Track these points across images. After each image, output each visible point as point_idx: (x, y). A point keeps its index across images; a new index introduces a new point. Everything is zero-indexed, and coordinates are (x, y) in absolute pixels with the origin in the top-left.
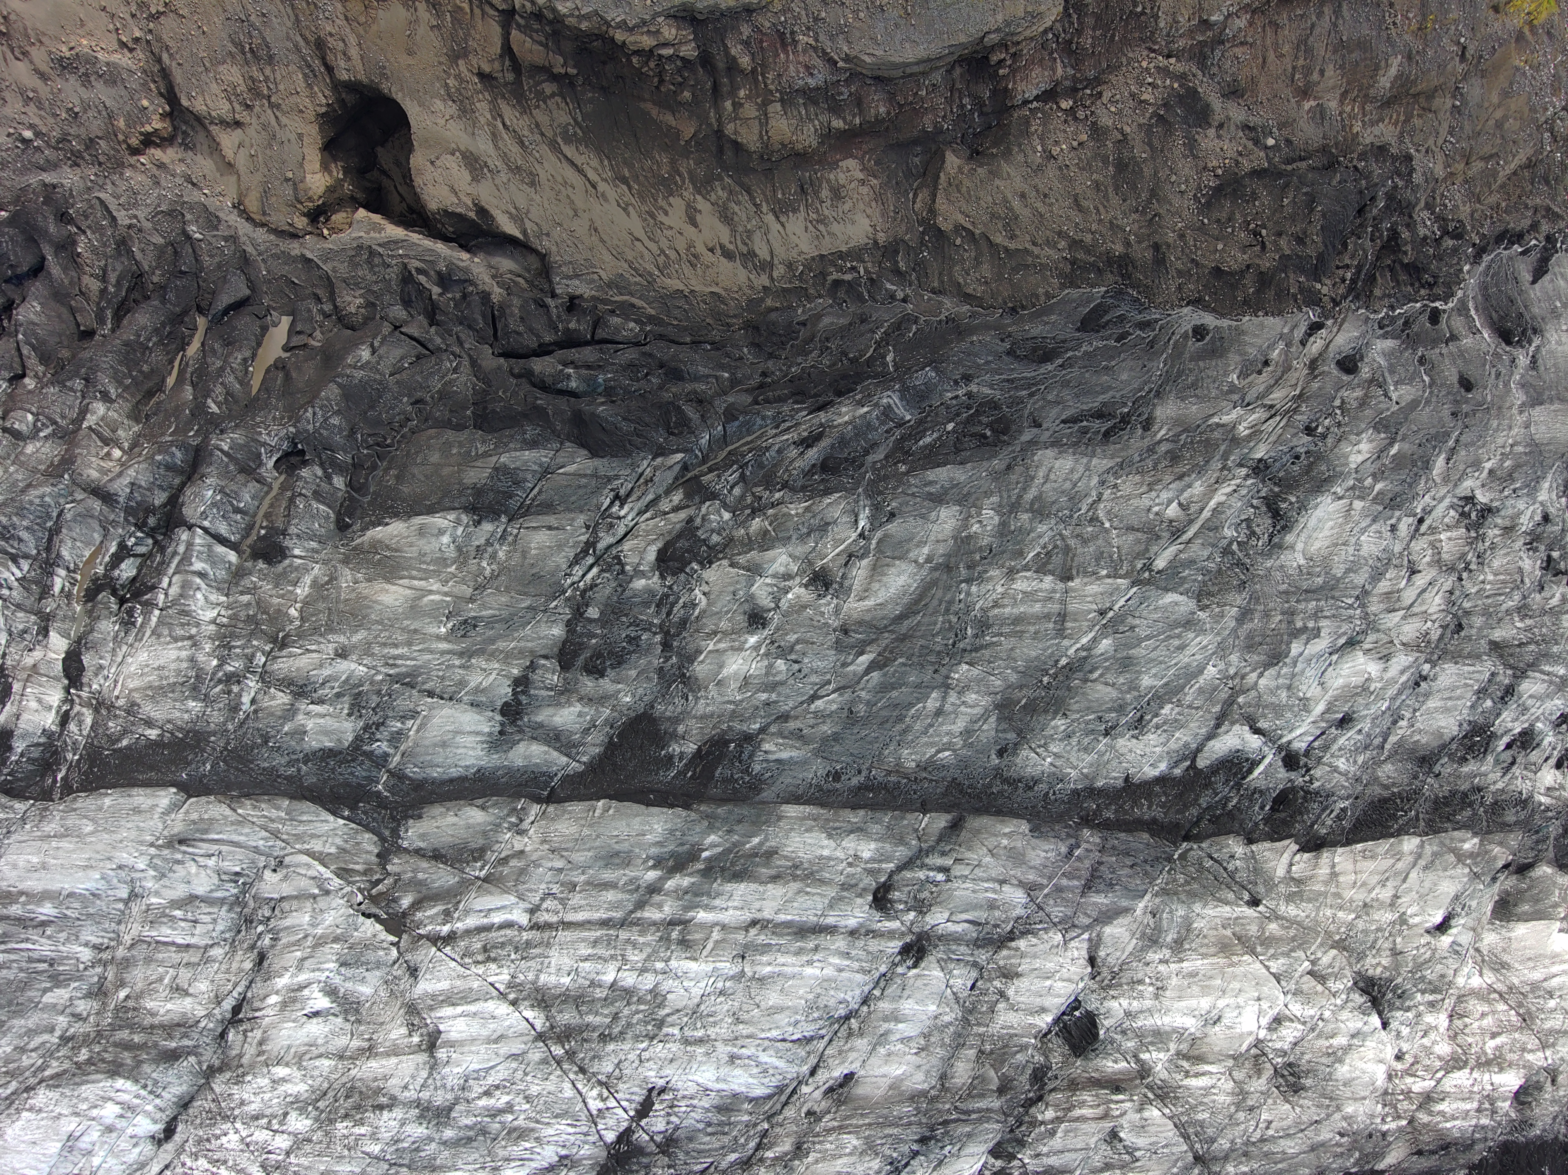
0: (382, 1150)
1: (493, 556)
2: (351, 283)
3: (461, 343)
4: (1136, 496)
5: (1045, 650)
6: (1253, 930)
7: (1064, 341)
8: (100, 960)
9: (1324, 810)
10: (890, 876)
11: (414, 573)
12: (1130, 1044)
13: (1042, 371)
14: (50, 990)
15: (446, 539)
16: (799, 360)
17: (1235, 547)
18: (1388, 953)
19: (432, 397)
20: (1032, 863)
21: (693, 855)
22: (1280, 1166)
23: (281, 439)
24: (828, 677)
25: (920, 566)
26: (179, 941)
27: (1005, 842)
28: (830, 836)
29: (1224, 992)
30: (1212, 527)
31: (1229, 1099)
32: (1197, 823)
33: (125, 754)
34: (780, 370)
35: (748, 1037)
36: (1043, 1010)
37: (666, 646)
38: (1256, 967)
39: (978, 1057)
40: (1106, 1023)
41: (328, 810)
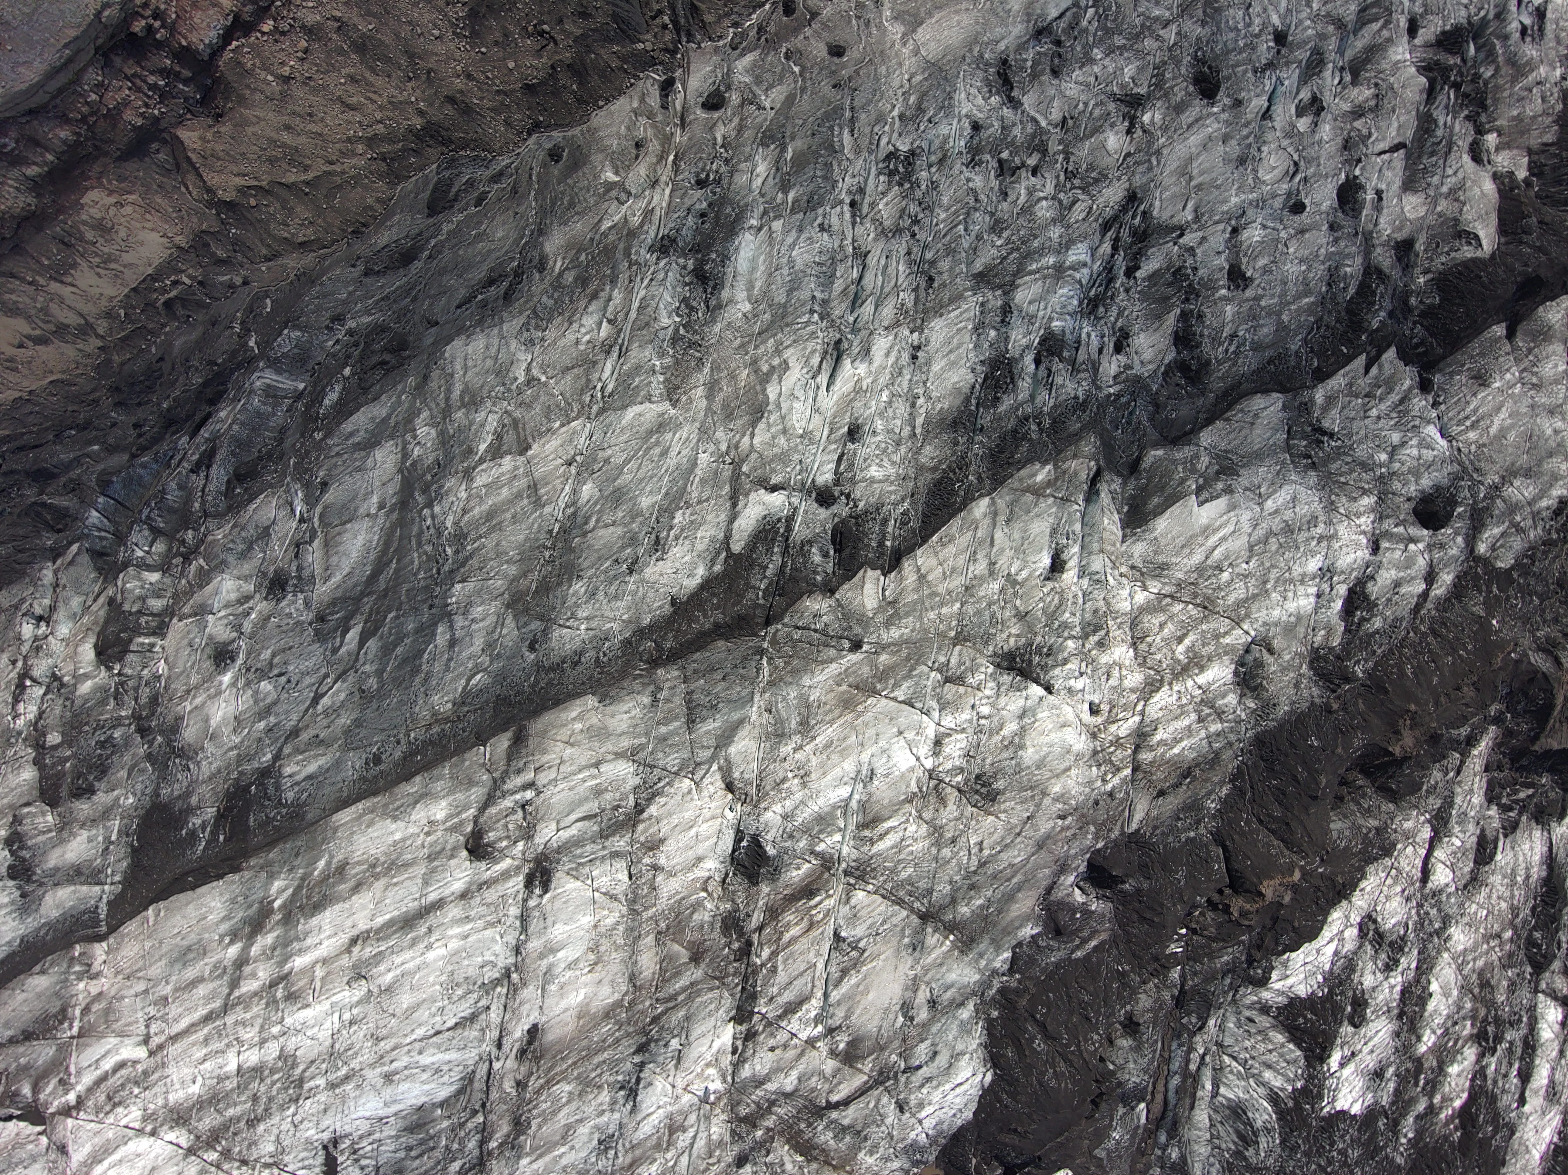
4: (561, 338)
5: (531, 528)
6: (866, 671)
7: (420, 234)
9: (884, 524)
10: (476, 822)
12: (802, 844)
13: (412, 272)
17: (681, 331)
18: (1015, 620)
20: (620, 731)
21: (266, 910)
22: (1015, 880)
24: (323, 671)
25: (375, 517)
27: (578, 726)
28: (395, 818)
29: (863, 745)
30: (642, 323)
34: (153, 412)
35: (393, 1050)
36: (699, 860)
37: (143, 731)
38: (884, 704)
39: (657, 940)
40: (769, 837)
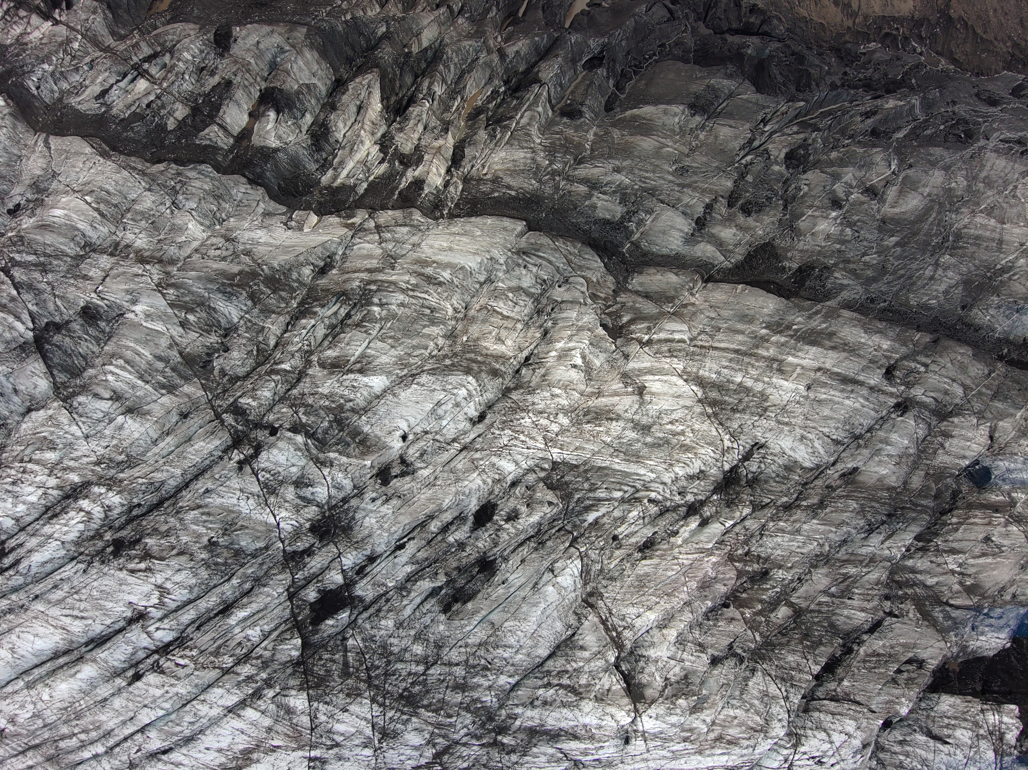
0: (611, 441)
1: (698, 137)
3: (687, 18)
5: (990, 257)
8: (456, 317)
10: (896, 362)
11: (660, 134)
12: (1006, 487)
13: (990, 110)
14: (428, 326)
15: (676, 120)
16: (863, 71)
19: (670, 45)
20: (970, 374)
21: (788, 326)
23: (598, 45)
24: (873, 244)
25: (925, 197)
26: (505, 313)
27: (959, 358)
28: (866, 332)
33: (497, 201)
34: (853, 74)
35: (811, 426)
36: (964, 457)
37: (784, 207)
39: (925, 476)
40: (996, 472)
41: (599, 256)
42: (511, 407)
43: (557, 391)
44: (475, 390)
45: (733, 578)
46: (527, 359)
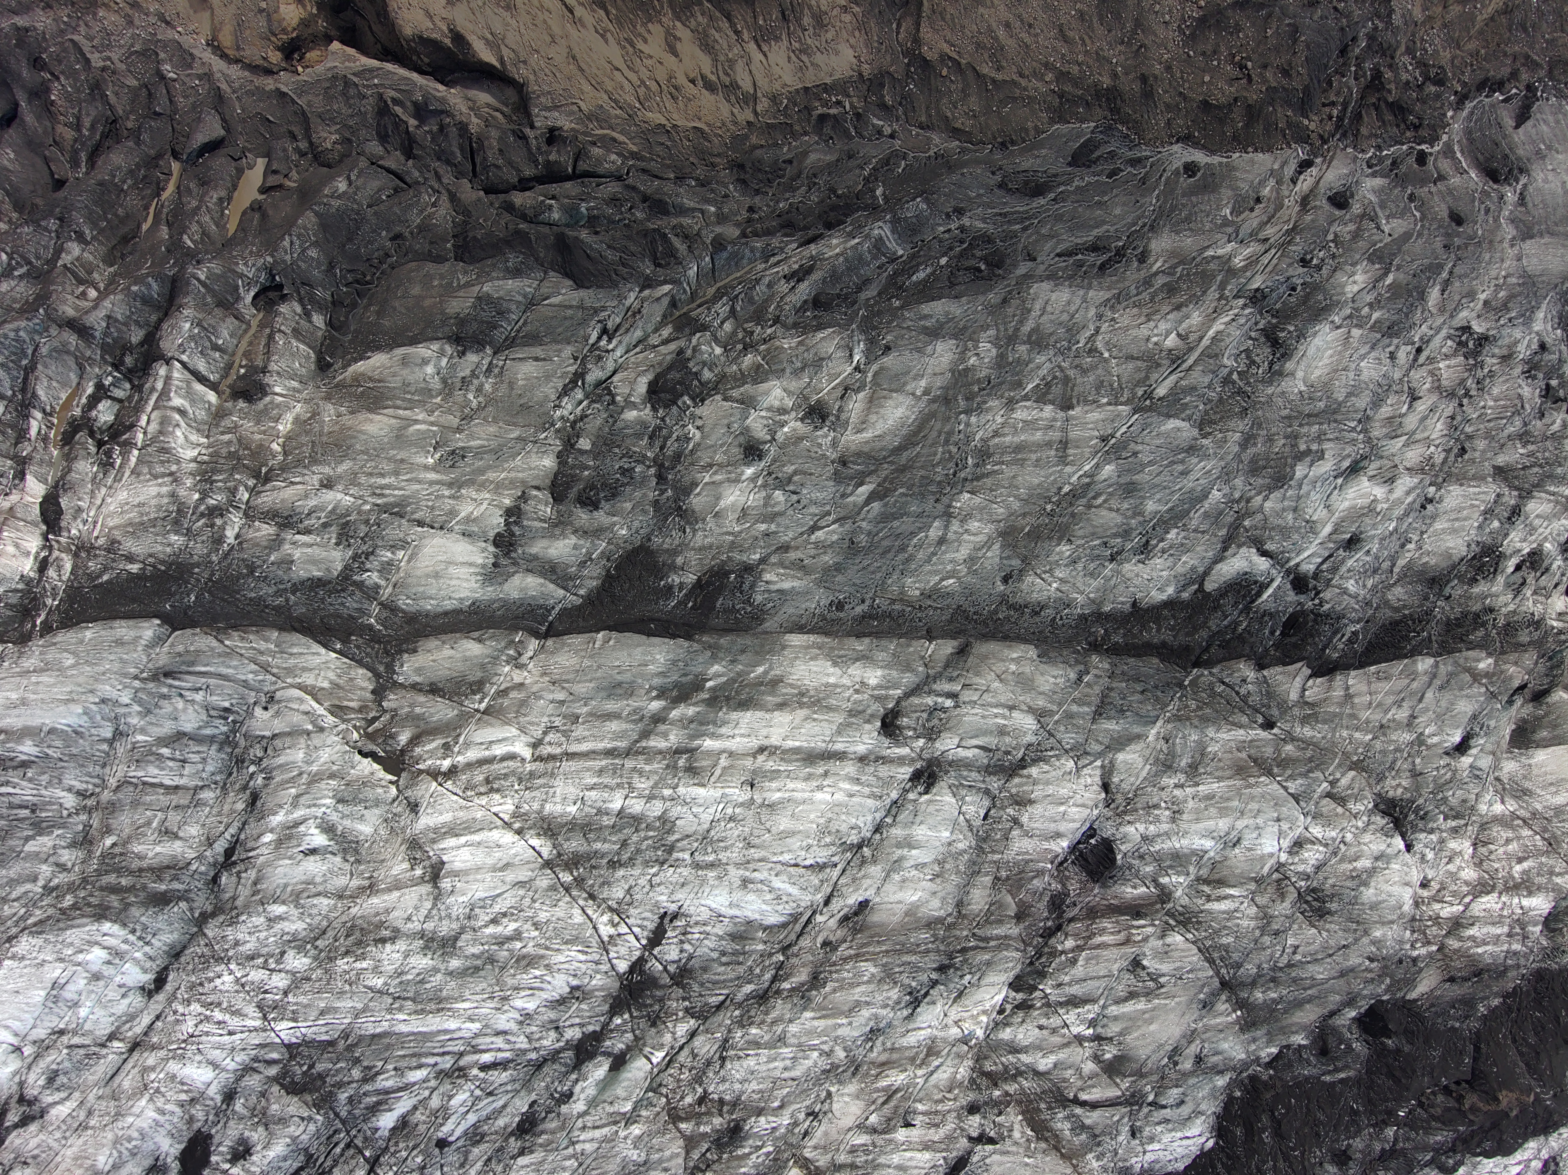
0: (386, 984)
1: (479, 390)
2: (326, 119)
3: (438, 177)
4: (1134, 327)
5: (1047, 477)
6: (1269, 751)
7: (1055, 176)
8: (85, 807)
9: (1335, 633)
10: (898, 703)
11: (399, 402)
12: (1148, 869)
13: (1034, 205)
14: (32, 838)
15: (430, 370)
16: (787, 195)
17: (1235, 376)
18: (1408, 774)
19: (412, 233)
20: (1041, 689)
21: (697, 685)
22: (1309, 992)
23: (258, 270)
24: (828, 508)
25: (919, 398)
26: (168, 782)
27: (1013, 667)
28: (835, 664)
29: (1242, 813)
30: (1212, 354)
31: (1253, 924)
32: (1206, 649)
33: (106, 589)
34: (768, 206)
35: (758, 860)
36: (1058, 835)
37: (661, 478)
38: (1274, 788)
39: (994, 884)
40: (1123, 848)
41: (319, 642)
42: (203, 956)
43: (278, 909)
44: (125, 941)
45: (678, 1155)
46: (229, 852)
